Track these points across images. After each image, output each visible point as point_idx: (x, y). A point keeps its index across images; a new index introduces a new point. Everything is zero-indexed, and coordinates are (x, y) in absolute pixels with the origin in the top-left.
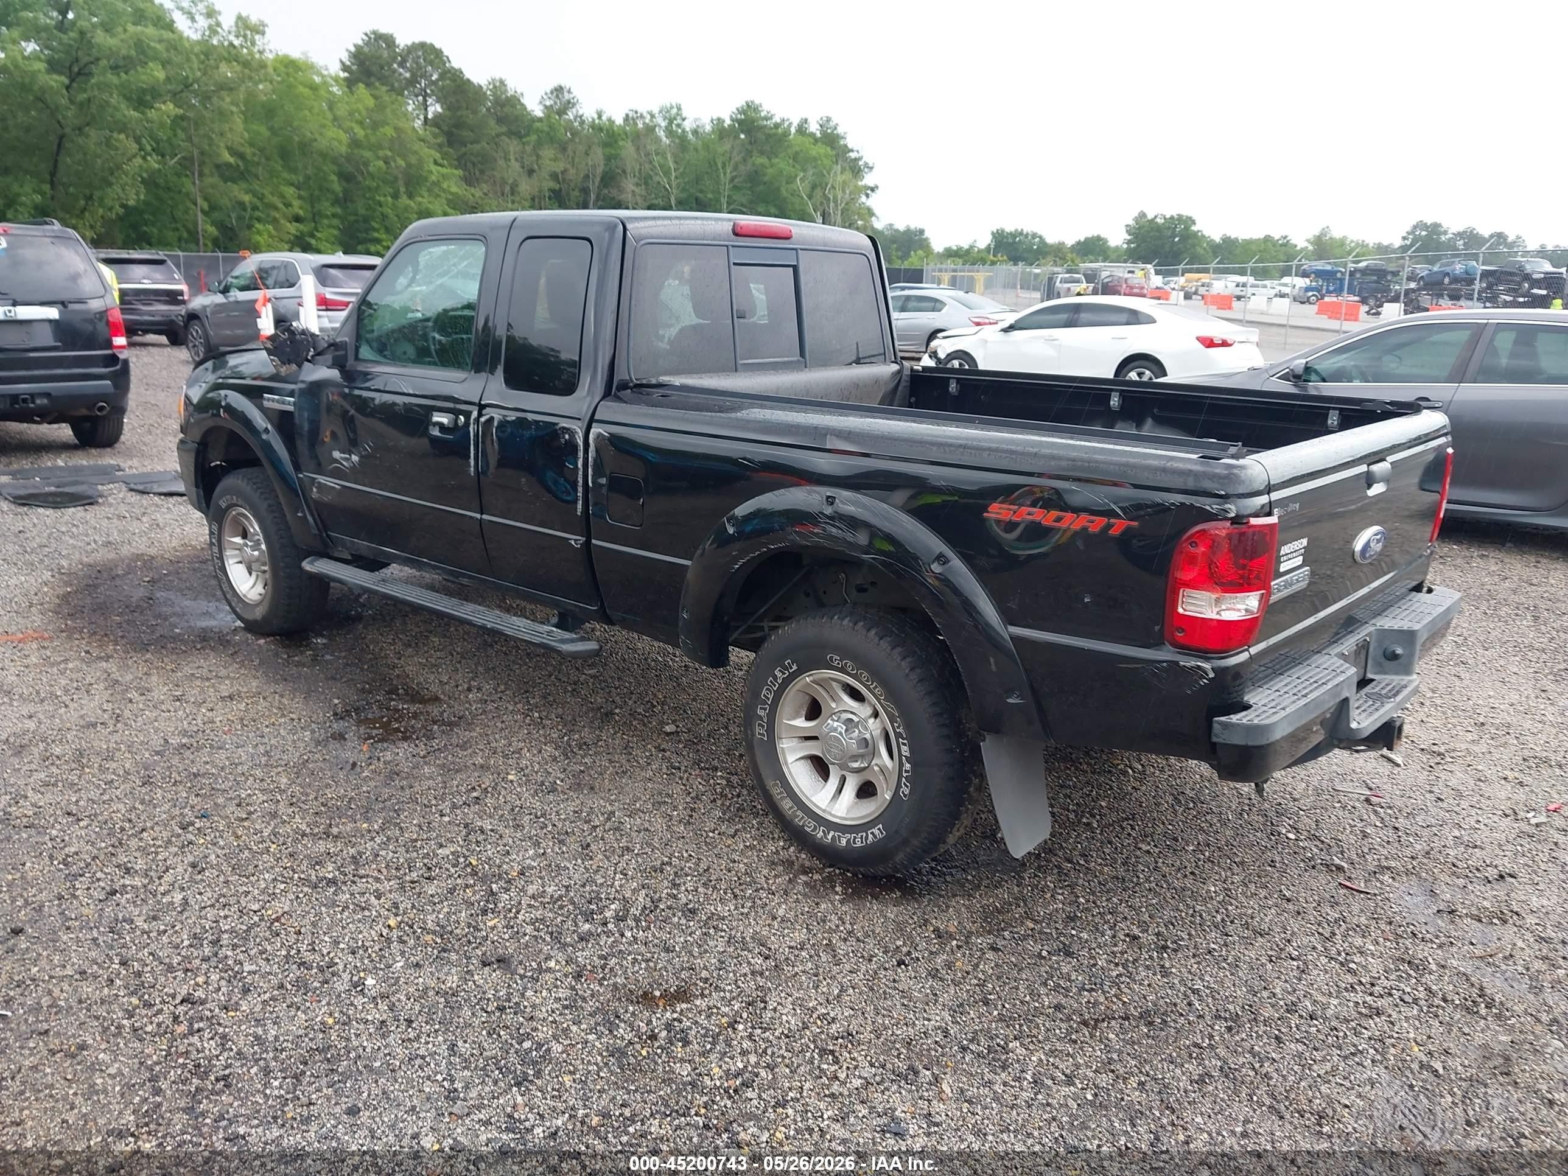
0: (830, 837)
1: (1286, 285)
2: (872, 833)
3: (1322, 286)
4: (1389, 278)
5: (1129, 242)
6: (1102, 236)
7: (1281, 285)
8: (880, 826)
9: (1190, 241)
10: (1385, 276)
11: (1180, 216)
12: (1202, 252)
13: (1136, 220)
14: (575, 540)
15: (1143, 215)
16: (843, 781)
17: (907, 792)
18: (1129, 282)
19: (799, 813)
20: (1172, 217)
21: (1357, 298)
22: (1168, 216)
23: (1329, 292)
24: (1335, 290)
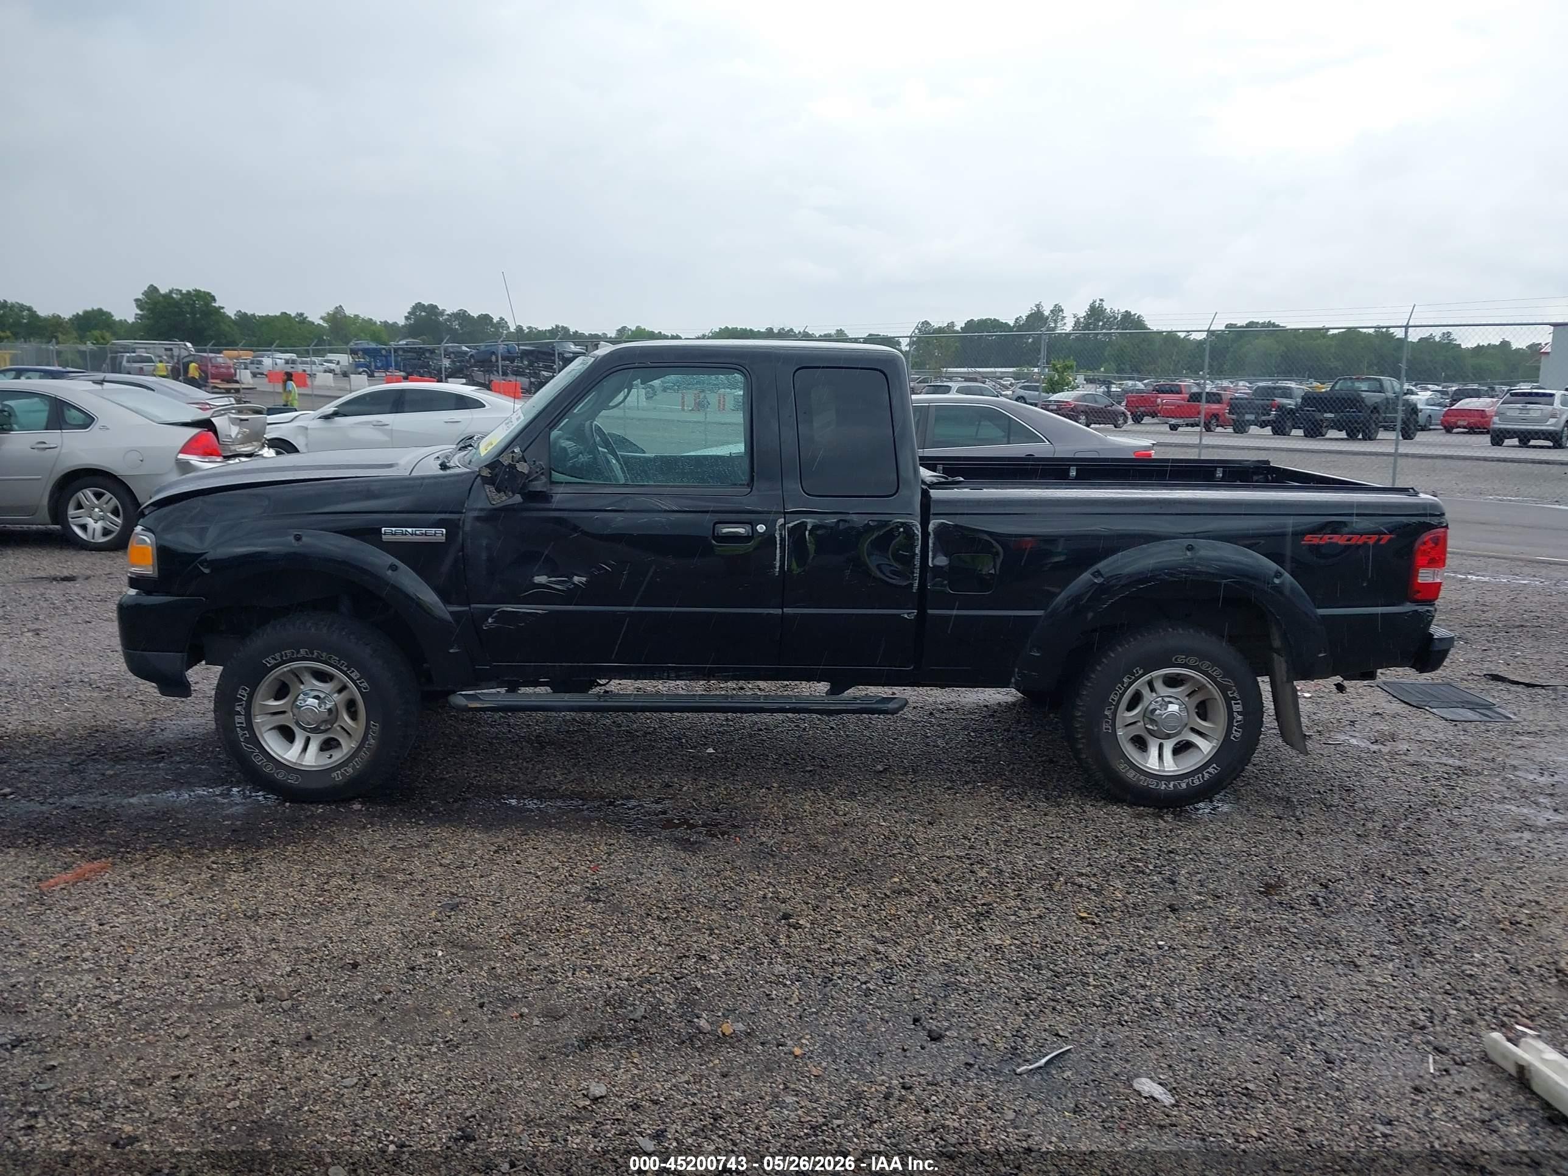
0: (1171, 786)
1: (330, 361)
2: (1208, 772)
3: (370, 363)
4: (427, 355)
5: (141, 317)
6: (105, 309)
7: (326, 361)
8: (1214, 765)
9: (213, 318)
10: (424, 354)
11: (198, 292)
12: (227, 329)
13: (145, 293)
14: (908, 614)
15: (153, 289)
16: (1161, 747)
17: (1238, 735)
18: (213, 361)
19: (1142, 777)
20: (189, 292)
21: (402, 374)
22: (184, 292)
23: (377, 368)
24: (382, 366)
